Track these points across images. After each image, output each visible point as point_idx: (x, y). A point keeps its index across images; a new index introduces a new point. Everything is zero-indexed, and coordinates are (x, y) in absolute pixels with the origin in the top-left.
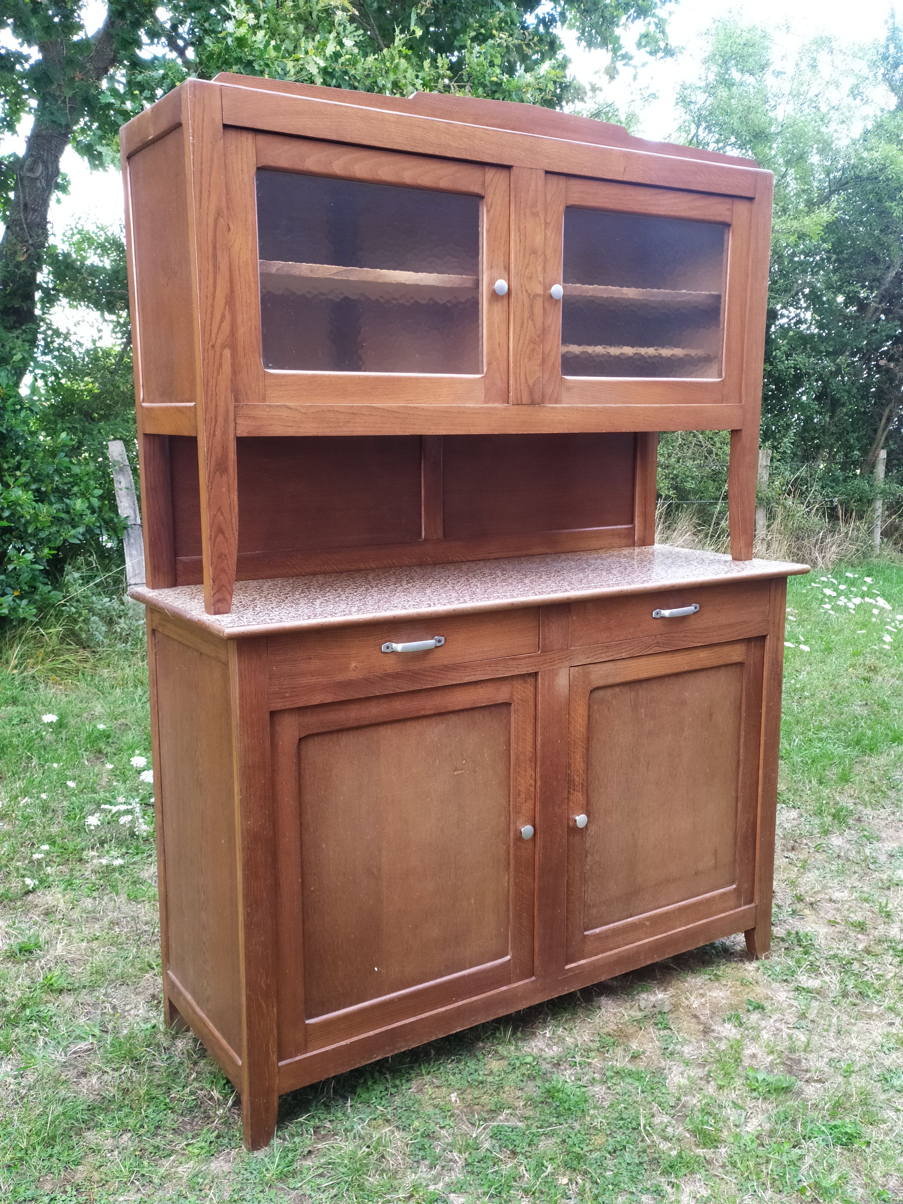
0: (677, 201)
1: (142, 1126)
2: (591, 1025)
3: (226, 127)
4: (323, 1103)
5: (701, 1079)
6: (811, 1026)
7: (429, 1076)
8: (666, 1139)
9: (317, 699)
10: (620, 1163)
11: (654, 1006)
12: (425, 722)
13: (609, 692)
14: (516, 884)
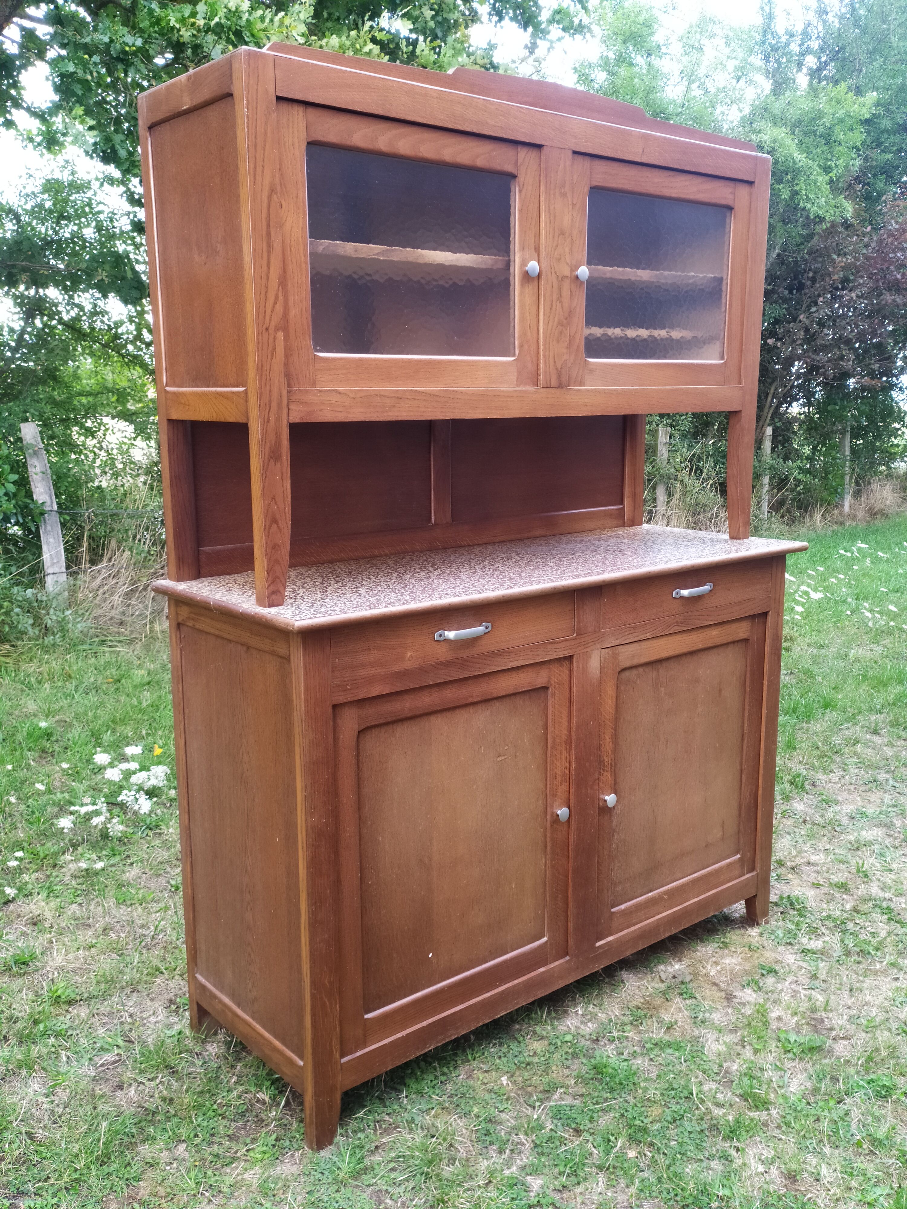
0: (687, 183)
1: (196, 1136)
2: (619, 1000)
3: (279, 99)
4: (377, 1097)
5: (737, 1044)
6: (824, 986)
7: (476, 1062)
8: (718, 1105)
9: (376, 690)
10: (682, 1132)
11: (674, 977)
12: (471, 710)
13: (634, 672)
14: (553, 867)
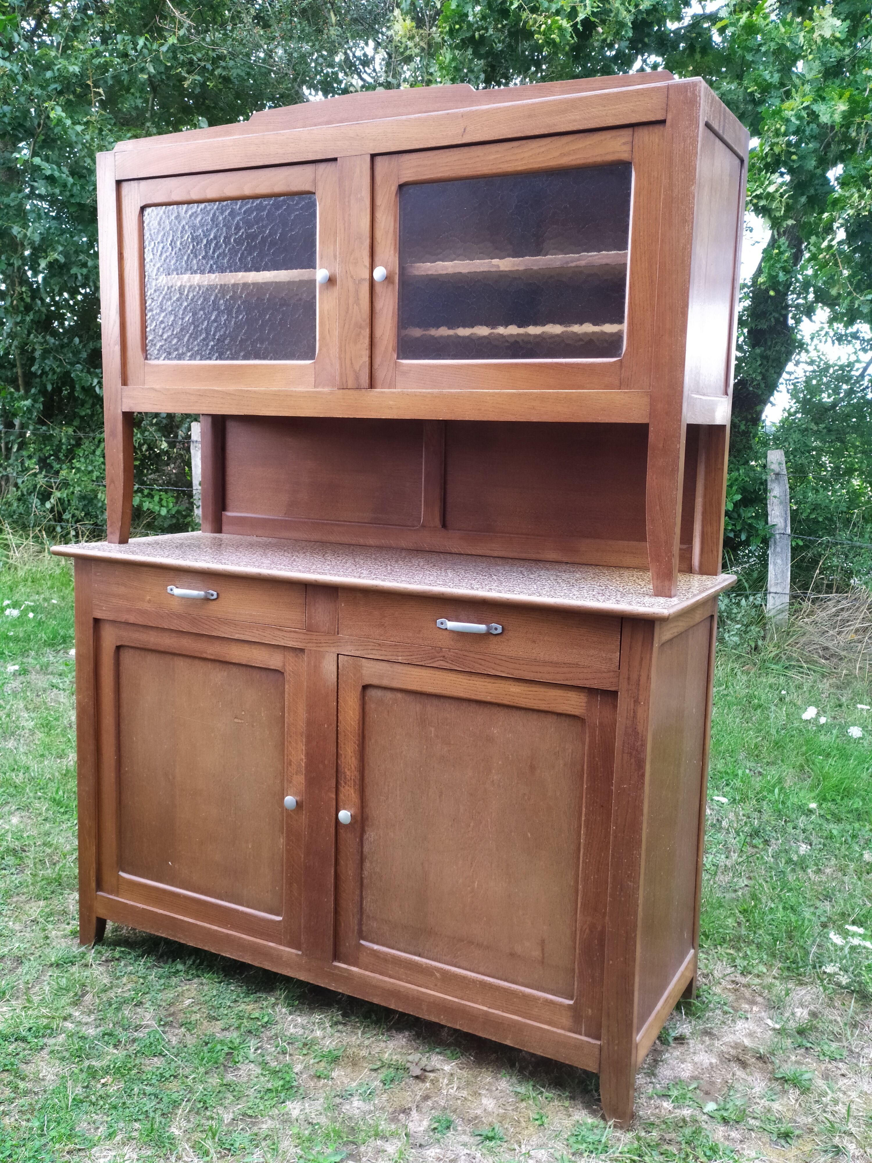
13: (389, 695)
14: (287, 851)
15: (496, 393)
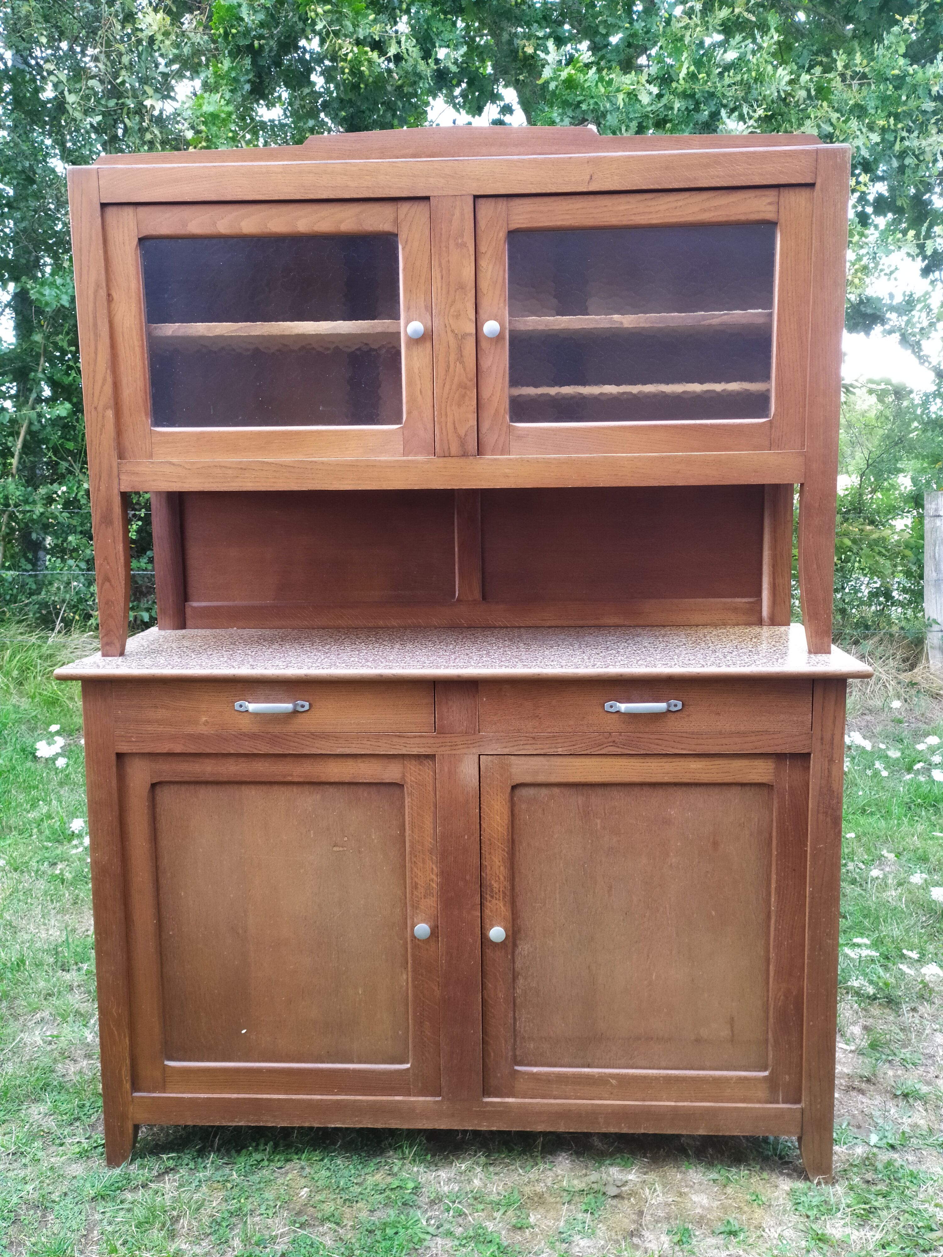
2: (517, 1177)
3: (103, 205)
7: (307, 1163)
9: (164, 748)
11: (607, 1184)
12: (295, 789)
13: (544, 791)
14: (415, 987)
15: (635, 457)
